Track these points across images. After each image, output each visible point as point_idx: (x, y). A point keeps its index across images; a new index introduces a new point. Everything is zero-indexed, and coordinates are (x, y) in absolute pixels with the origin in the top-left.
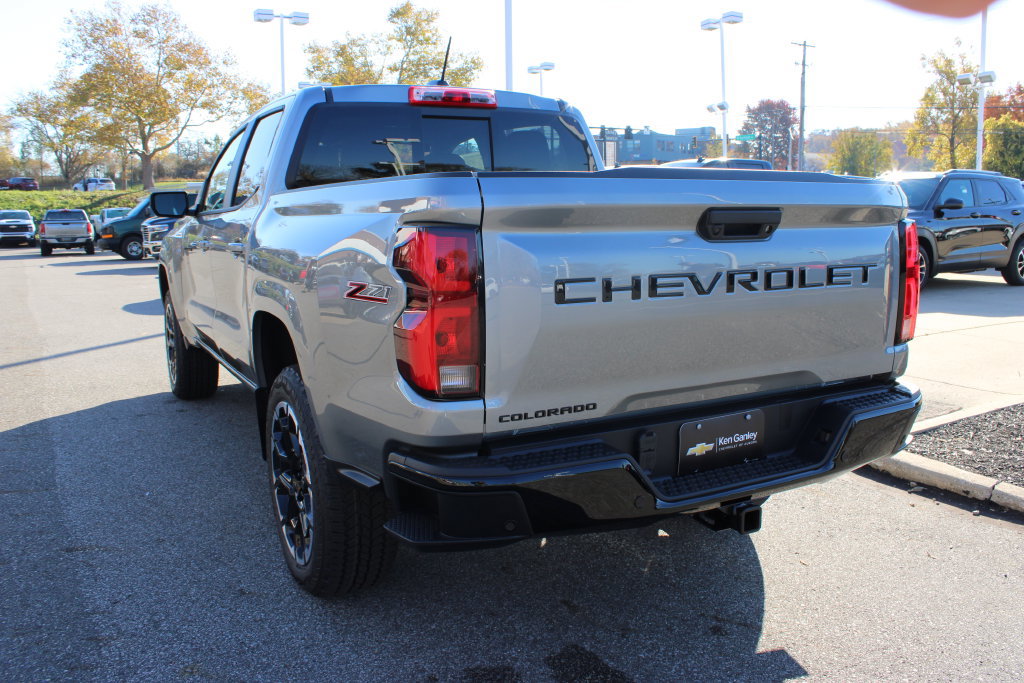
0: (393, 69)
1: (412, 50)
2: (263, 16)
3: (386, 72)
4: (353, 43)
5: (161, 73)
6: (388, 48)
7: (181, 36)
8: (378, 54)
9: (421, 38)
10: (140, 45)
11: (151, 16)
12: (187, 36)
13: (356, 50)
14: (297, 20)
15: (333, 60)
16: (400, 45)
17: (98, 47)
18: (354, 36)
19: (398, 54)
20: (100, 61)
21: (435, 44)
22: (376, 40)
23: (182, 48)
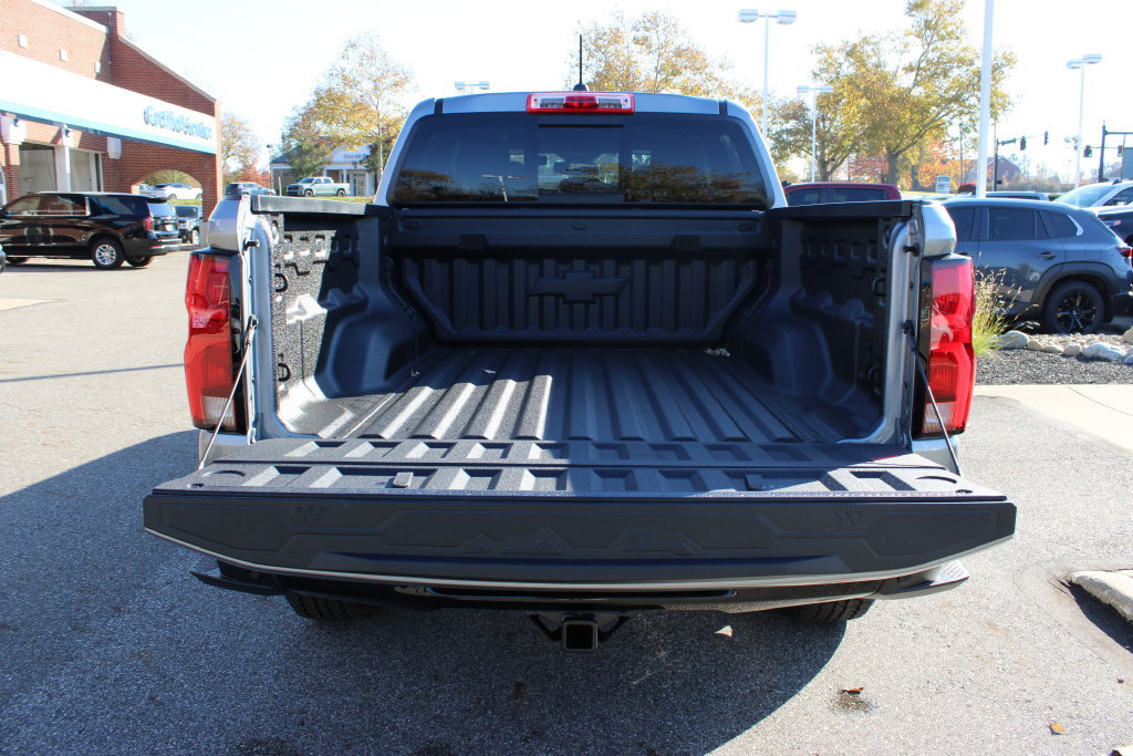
0: (910, 69)
1: (931, 47)
2: (747, 17)
3: (901, 72)
4: (865, 41)
5: (659, 79)
6: (906, 46)
7: (680, 41)
8: (893, 54)
9: (943, 32)
10: (640, 52)
11: (653, 21)
12: (686, 41)
13: (868, 48)
14: (784, 19)
15: (841, 60)
16: (918, 41)
17: (599, 55)
18: (866, 34)
19: (915, 53)
20: (600, 70)
21: (958, 38)
22: (892, 36)
23: (679, 53)
